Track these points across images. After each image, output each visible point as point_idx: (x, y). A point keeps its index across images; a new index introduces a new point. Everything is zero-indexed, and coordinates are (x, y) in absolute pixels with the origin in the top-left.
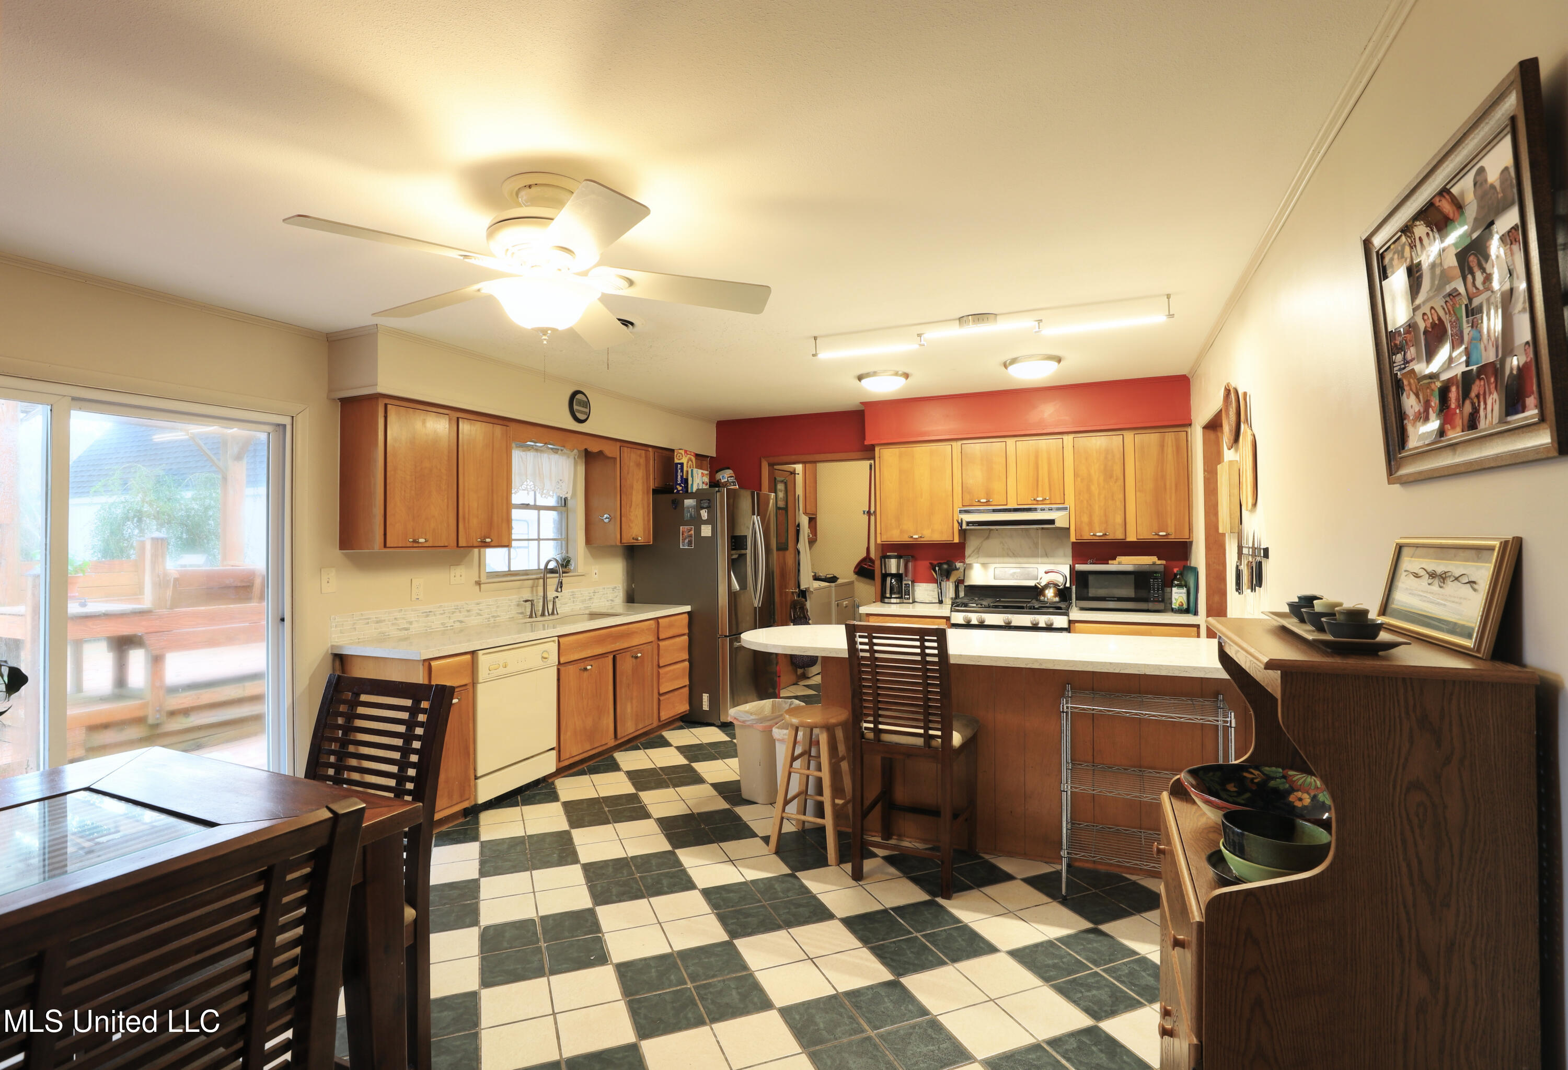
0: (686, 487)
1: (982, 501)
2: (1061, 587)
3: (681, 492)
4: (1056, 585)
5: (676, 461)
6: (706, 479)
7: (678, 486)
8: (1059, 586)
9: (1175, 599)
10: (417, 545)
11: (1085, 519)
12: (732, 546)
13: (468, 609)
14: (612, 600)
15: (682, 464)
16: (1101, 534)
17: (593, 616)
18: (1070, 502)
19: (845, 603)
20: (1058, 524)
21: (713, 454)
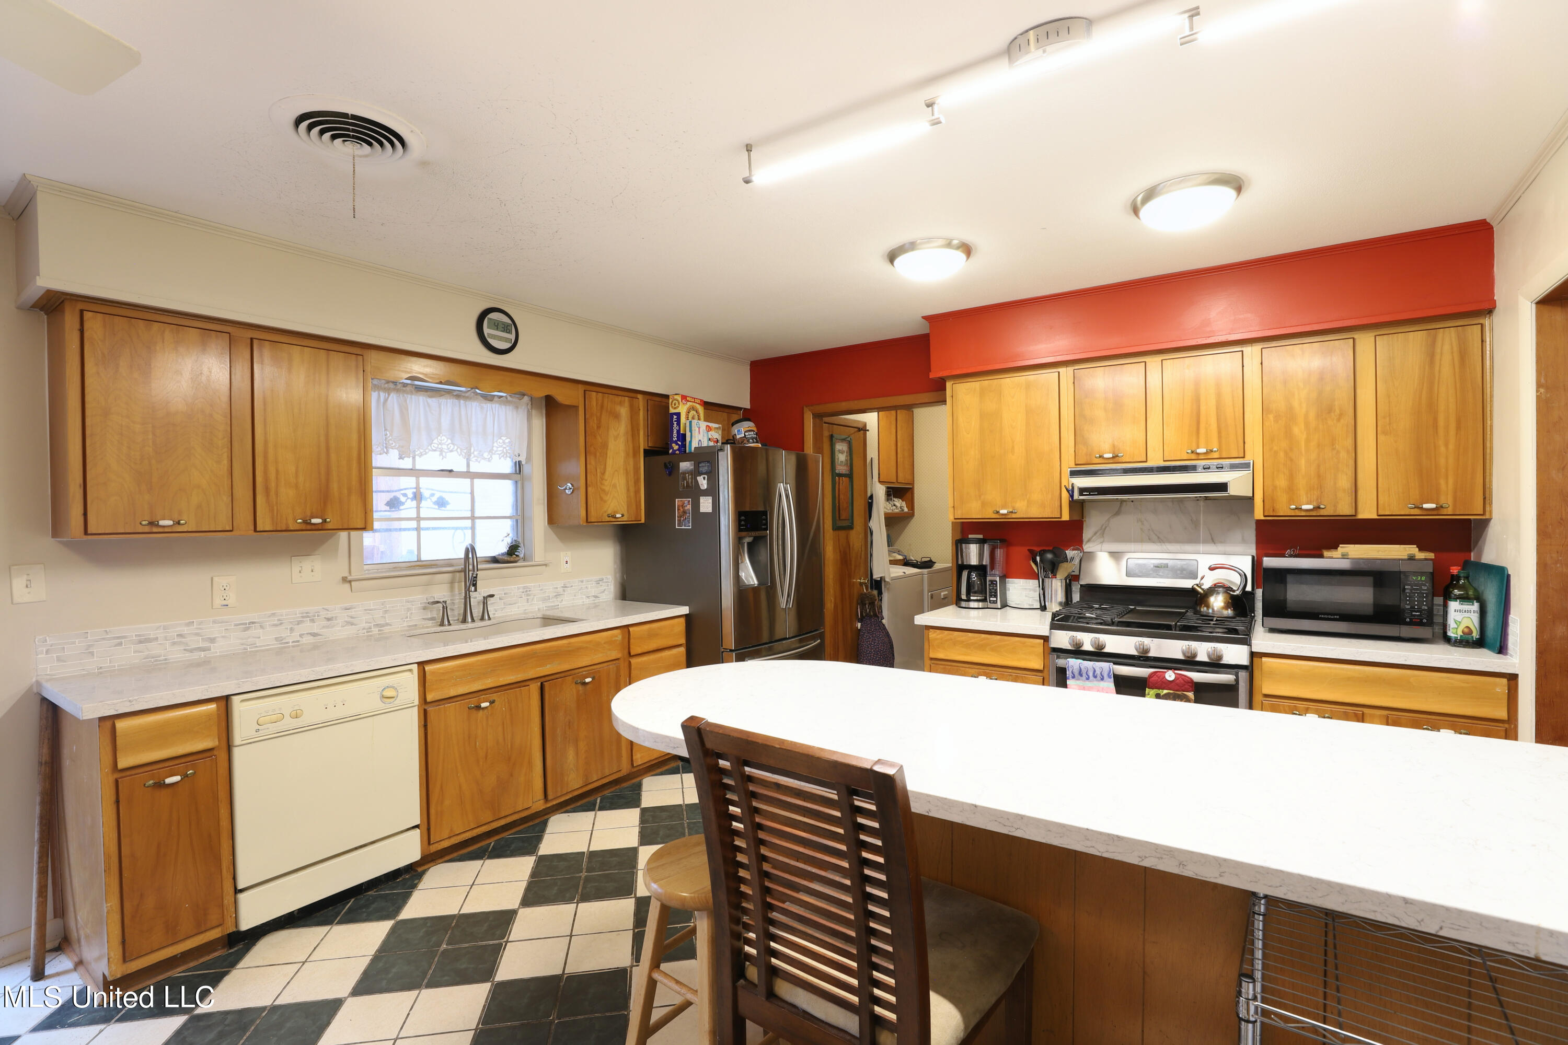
0: (684, 446)
1: (1106, 456)
2: (1237, 593)
3: (677, 452)
4: (1228, 589)
5: (672, 411)
6: (716, 435)
7: (674, 445)
8: (1234, 591)
9: (1456, 622)
10: (155, 530)
11: (1282, 482)
12: (740, 525)
13: (329, 616)
14: (596, 597)
15: (678, 415)
16: (1311, 507)
17: (548, 621)
18: (1255, 453)
19: (942, 594)
20: (1233, 491)
21: (747, 405)
